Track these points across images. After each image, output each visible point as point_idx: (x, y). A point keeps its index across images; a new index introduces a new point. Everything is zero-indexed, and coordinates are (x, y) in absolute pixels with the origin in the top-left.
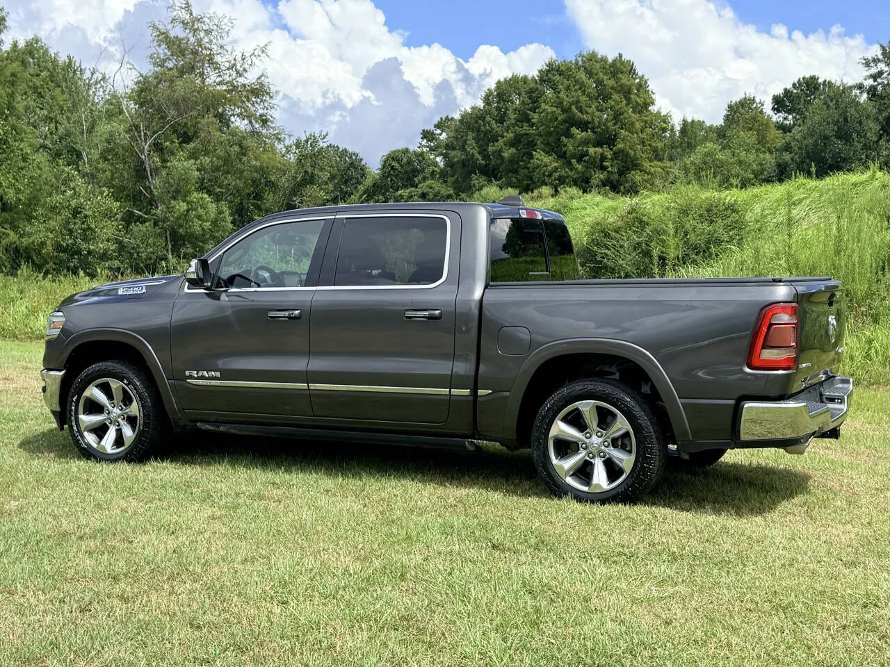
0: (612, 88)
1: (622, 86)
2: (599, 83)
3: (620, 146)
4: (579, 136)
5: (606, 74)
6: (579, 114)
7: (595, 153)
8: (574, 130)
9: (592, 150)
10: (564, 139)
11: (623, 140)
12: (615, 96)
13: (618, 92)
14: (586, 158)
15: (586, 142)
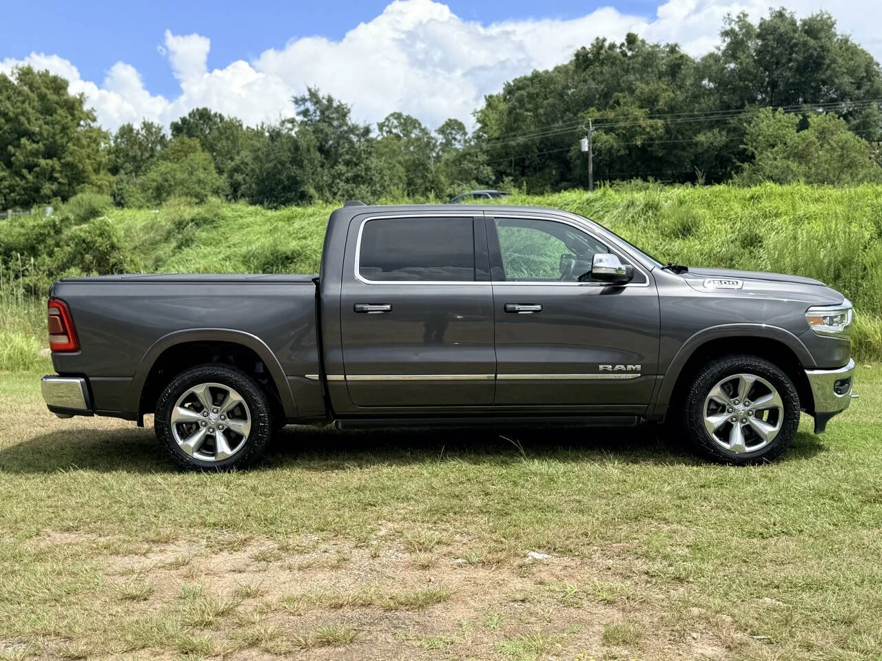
0: (57, 103)
1: (66, 102)
2: (42, 97)
3: (69, 159)
4: (29, 148)
5: (47, 88)
6: (27, 125)
7: (47, 164)
8: (24, 141)
9: (43, 162)
10: (10, 148)
11: (71, 153)
12: (60, 111)
13: (62, 107)
14: (37, 169)
15: (36, 154)
